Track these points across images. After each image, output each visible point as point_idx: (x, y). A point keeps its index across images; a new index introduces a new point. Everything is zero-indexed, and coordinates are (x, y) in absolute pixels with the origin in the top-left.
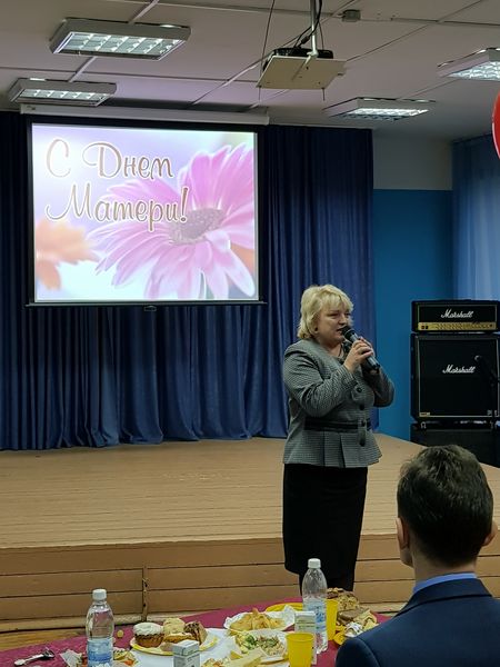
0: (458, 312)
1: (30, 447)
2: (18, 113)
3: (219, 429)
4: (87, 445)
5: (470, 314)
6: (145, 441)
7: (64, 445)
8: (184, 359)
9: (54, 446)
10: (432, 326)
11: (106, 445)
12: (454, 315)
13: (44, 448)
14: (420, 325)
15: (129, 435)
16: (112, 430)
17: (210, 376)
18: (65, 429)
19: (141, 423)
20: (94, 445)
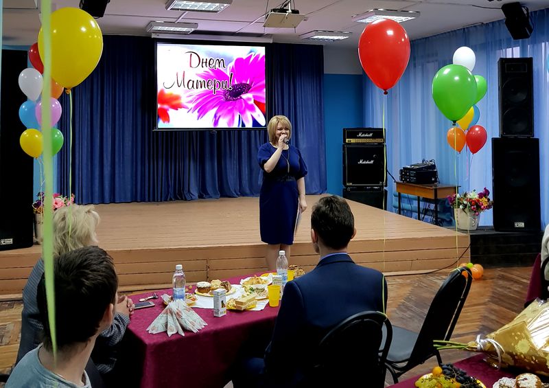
0: (365, 134)
1: (154, 200)
2: (150, 37)
3: (248, 191)
4: (182, 199)
5: (371, 135)
6: (211, 197)
7: (171, 200)
8: (231, 157)
9: (166, 200)
10: (353, 141)
11: (192, 199)
12: (363, 135)
13: (161, 201)
14: (347, 140)
15: (203, 195)
16: (195, 193)
17: (243, 165)
18: (171, 190)
19: (209, 189)
20: (186, 200)
